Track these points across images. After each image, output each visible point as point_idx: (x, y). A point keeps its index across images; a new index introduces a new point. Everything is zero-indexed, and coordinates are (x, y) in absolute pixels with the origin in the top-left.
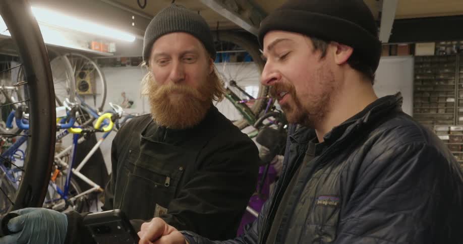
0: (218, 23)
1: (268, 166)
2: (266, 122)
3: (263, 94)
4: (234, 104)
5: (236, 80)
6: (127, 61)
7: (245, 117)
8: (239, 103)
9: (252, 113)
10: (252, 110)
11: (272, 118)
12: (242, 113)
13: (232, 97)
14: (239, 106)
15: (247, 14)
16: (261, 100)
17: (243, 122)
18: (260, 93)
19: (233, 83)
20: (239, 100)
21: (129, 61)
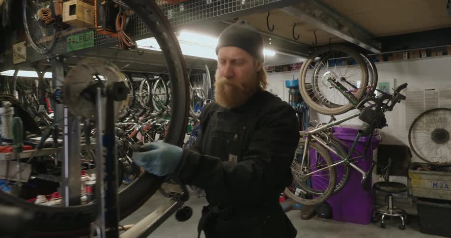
0: (330, 39)
1: (371, 136)
2: (366, 105)
3: (364, 85)
4: (342, 93)
5: (345, 77)
6: (273, 69)
7: (351, 102)
8: (346, 92)
9: (356, 99)
10: (356, 97)
11: (373, 103)
12: (349, 99)
13: (341, 88)
14: (347, 94)
15: (346, 29)
16: (362, 89)
17: (349, 105)
18: (361, 85)
19: (343, 79)
20: (346, 90)
21: (274, 69)
